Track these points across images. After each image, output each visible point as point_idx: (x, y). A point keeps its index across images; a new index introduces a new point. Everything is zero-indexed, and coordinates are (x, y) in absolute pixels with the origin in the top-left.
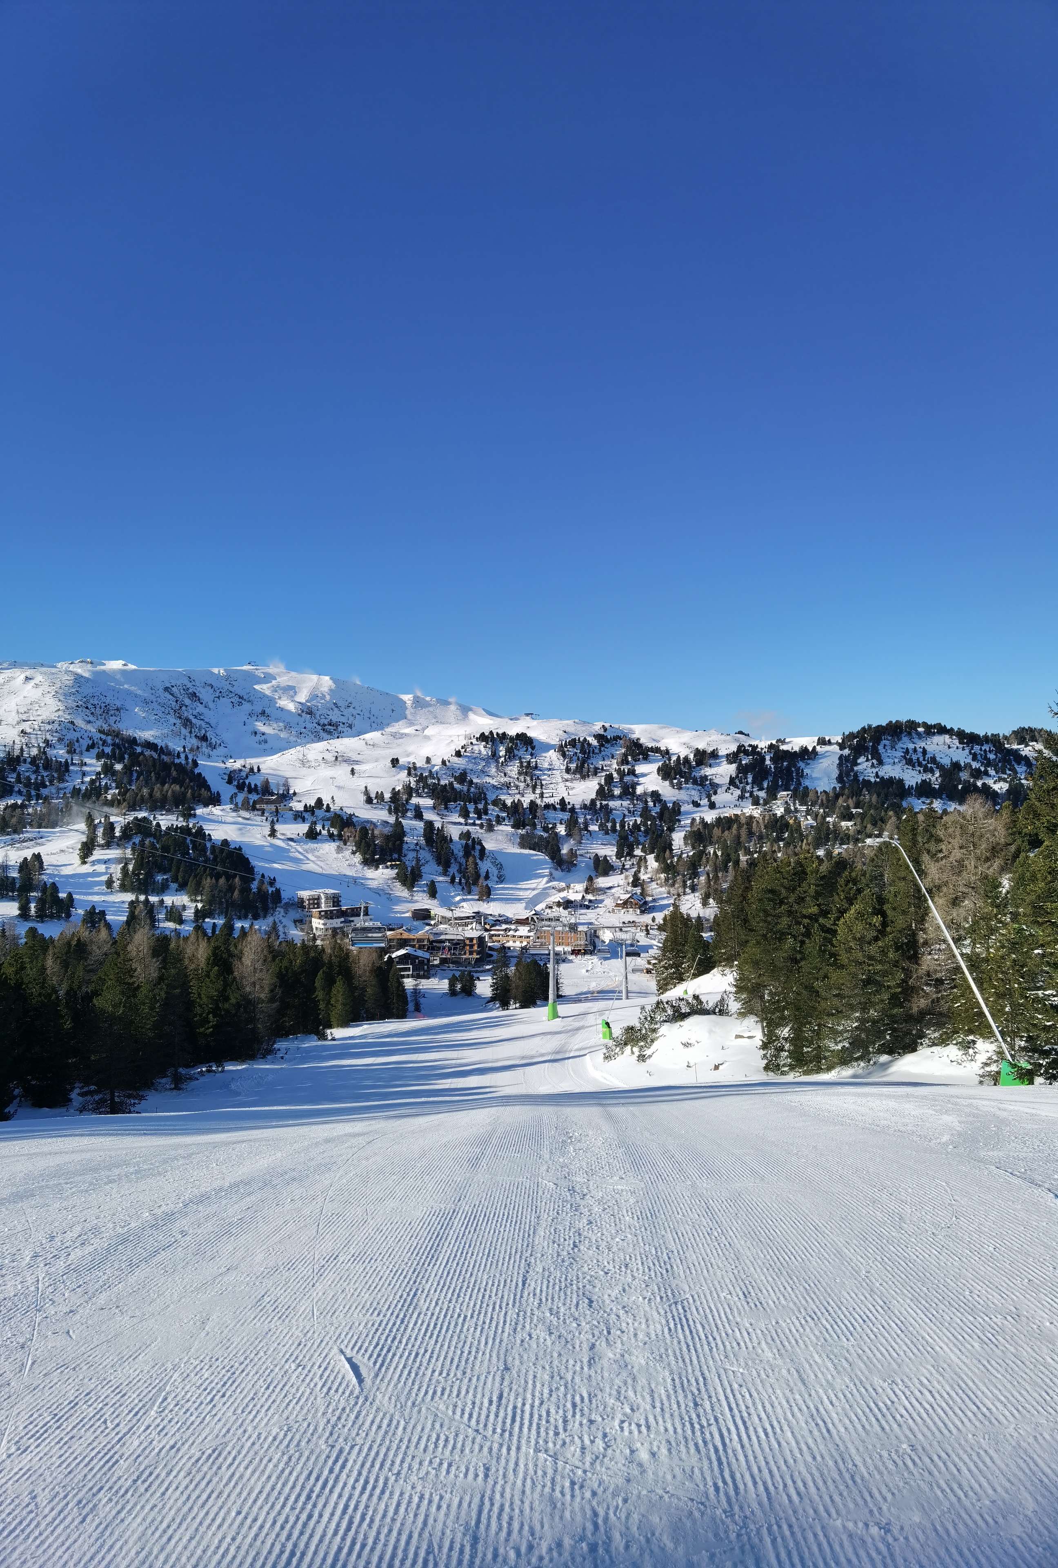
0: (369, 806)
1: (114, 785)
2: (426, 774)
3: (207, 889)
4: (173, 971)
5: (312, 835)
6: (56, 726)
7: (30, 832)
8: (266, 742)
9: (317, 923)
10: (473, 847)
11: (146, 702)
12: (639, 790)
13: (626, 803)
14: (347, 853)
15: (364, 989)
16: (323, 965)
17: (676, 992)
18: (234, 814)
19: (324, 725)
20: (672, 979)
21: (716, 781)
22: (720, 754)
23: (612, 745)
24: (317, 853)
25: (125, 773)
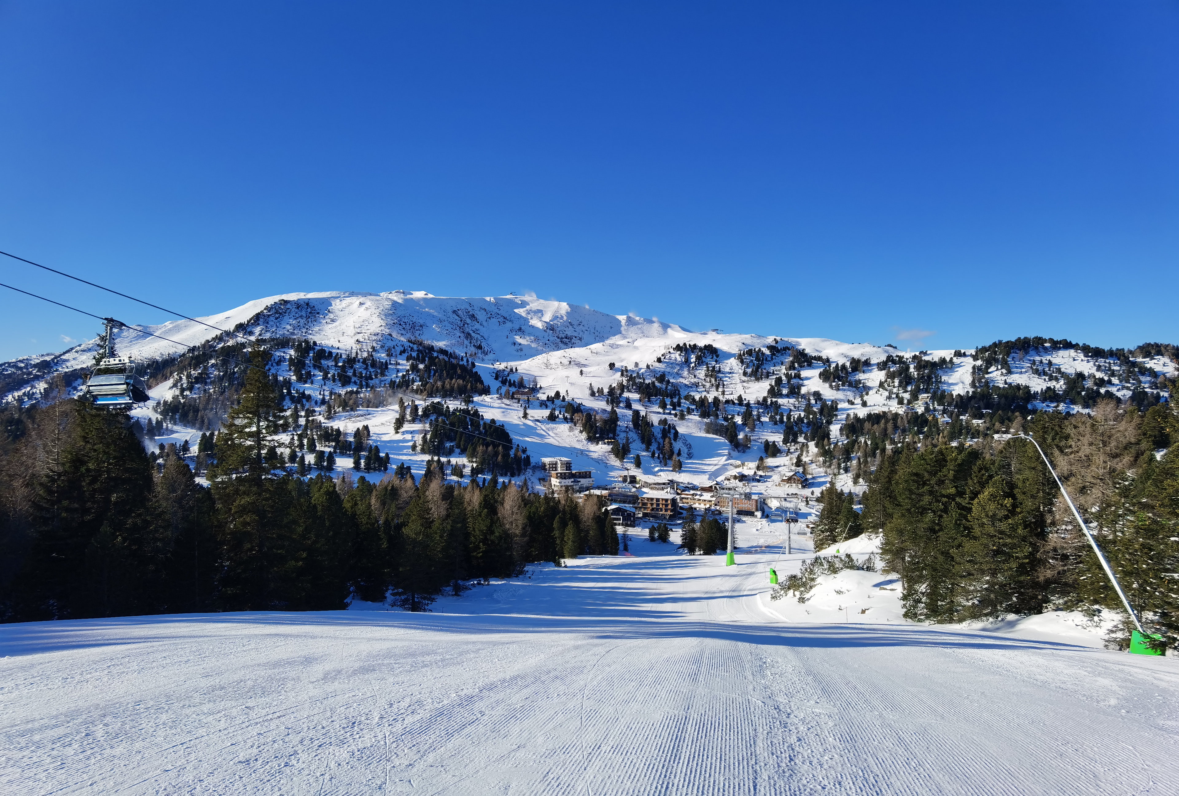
0: (592, 398)
1: (418, 379)
2: (634, 375)
3: (480, 454)
4: (457, 511)
5: (552, 418)
6: (379, 337)
7: (361, 410)
8: (521, 350)
9: (555, 481)
10: (668, 430)
11: (440, 321)
12: (803, 390)
13: (792, 401)
14: (577, 432)
15: (587, 531)
16: (559, 512)
17: (829, 551)
18: (499, 401)
19: (562, 338)
20: (827, 540)
21: (869, 384)
22: (872, 362)
23: (782, 354)
24: (555, 431)
25: (426, 371)
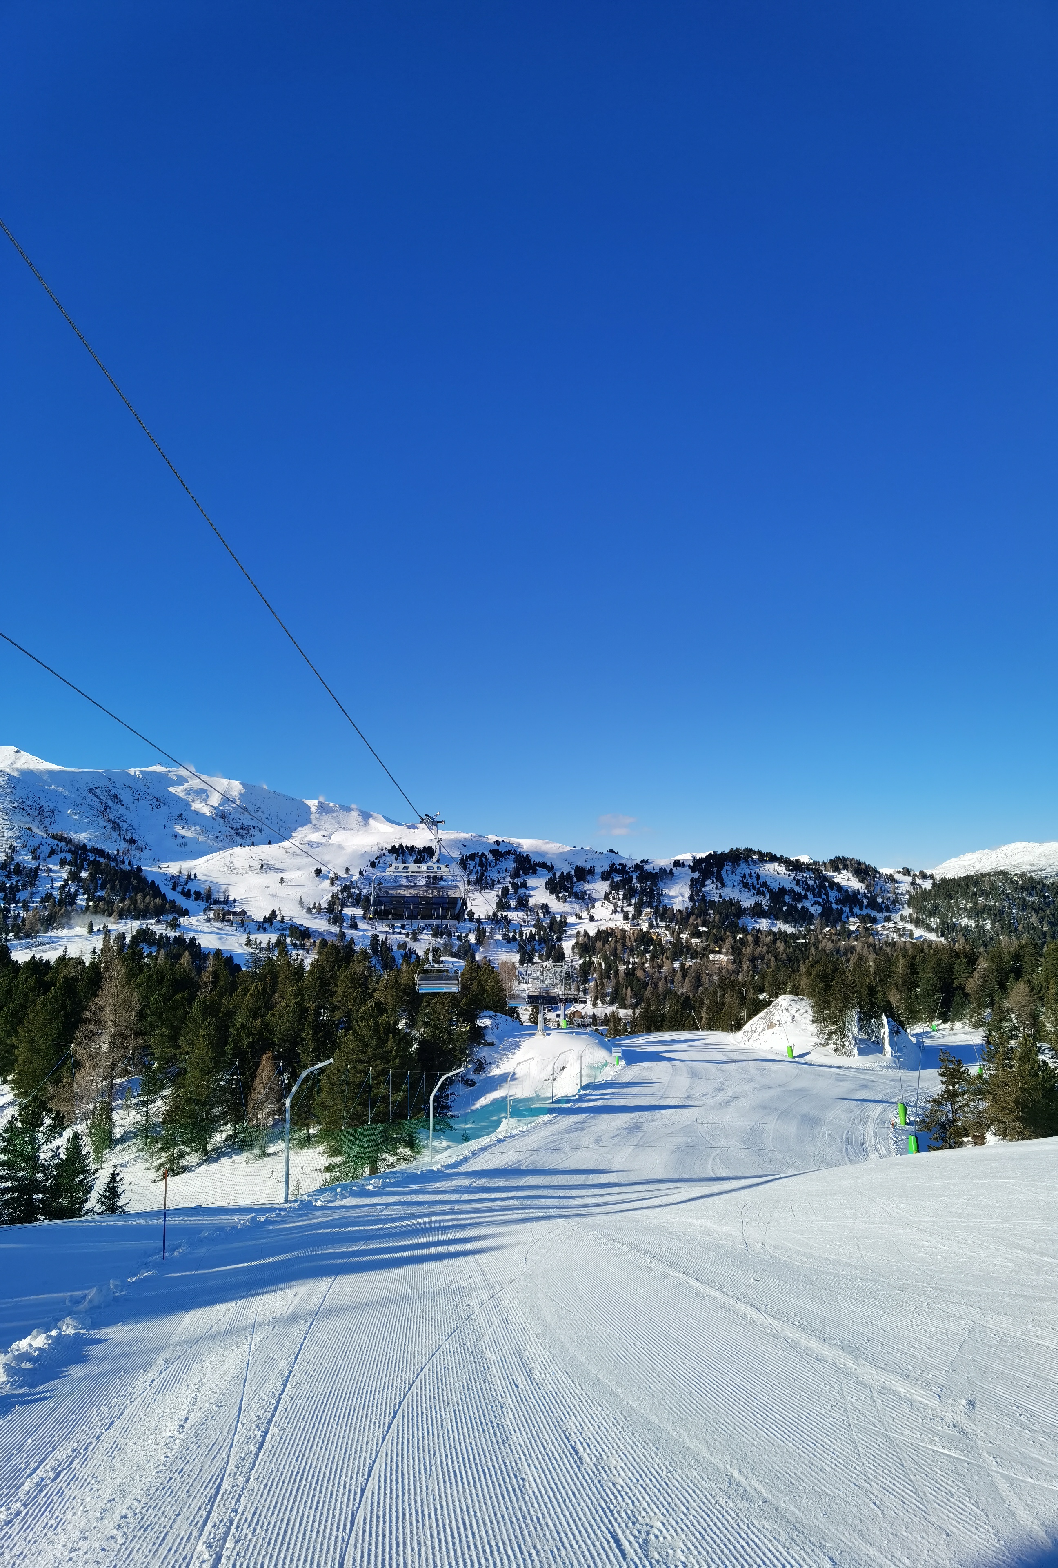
0: (309, 916)
1: (83, 891)
2: (347, 884)
6: (17, 833)
8: (186, 845)
11: (76, 804)
18: (208, 924)
19: (237, 829)
22: (596, 871)
23: (506, 860)
25: (91, 880)
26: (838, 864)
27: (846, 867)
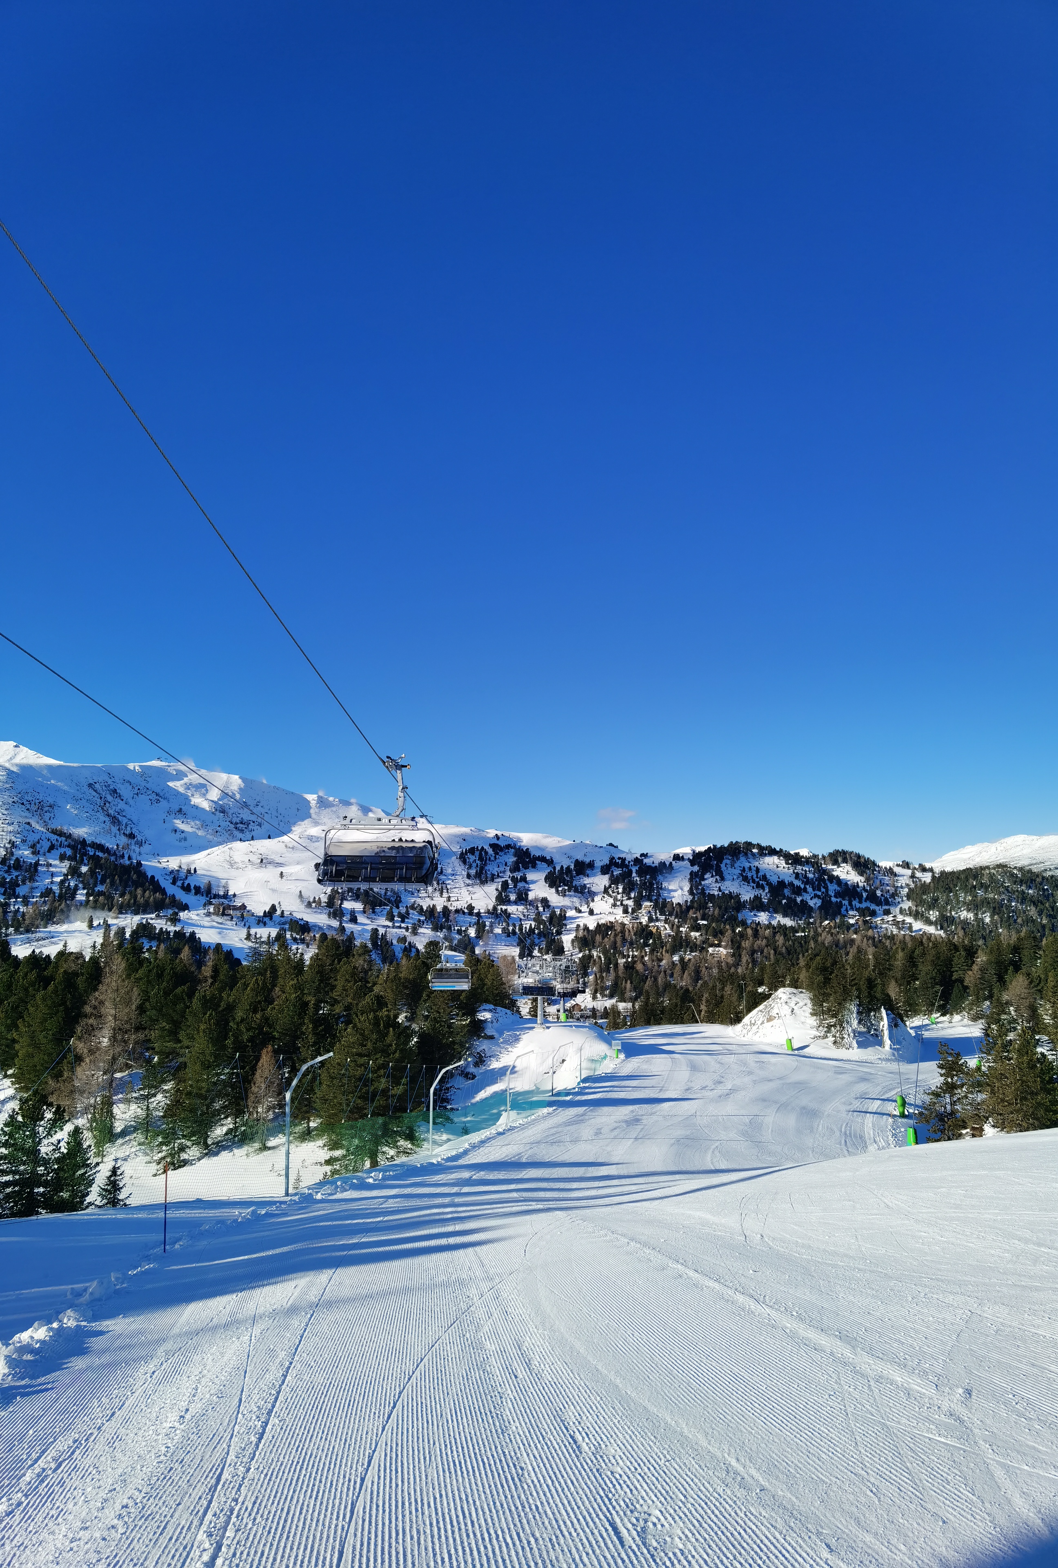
0: (309, 910)
1: (82, 886)
6: (16, 827)
8: (185, 839)
11: (75, 799)
18: (208, 919)
19: (238, 825)
21: (593, 889)
22: (596, 865)
23: (505, 854)
25: (91, 875)
26: (838, 857)
27: (845, 861)
